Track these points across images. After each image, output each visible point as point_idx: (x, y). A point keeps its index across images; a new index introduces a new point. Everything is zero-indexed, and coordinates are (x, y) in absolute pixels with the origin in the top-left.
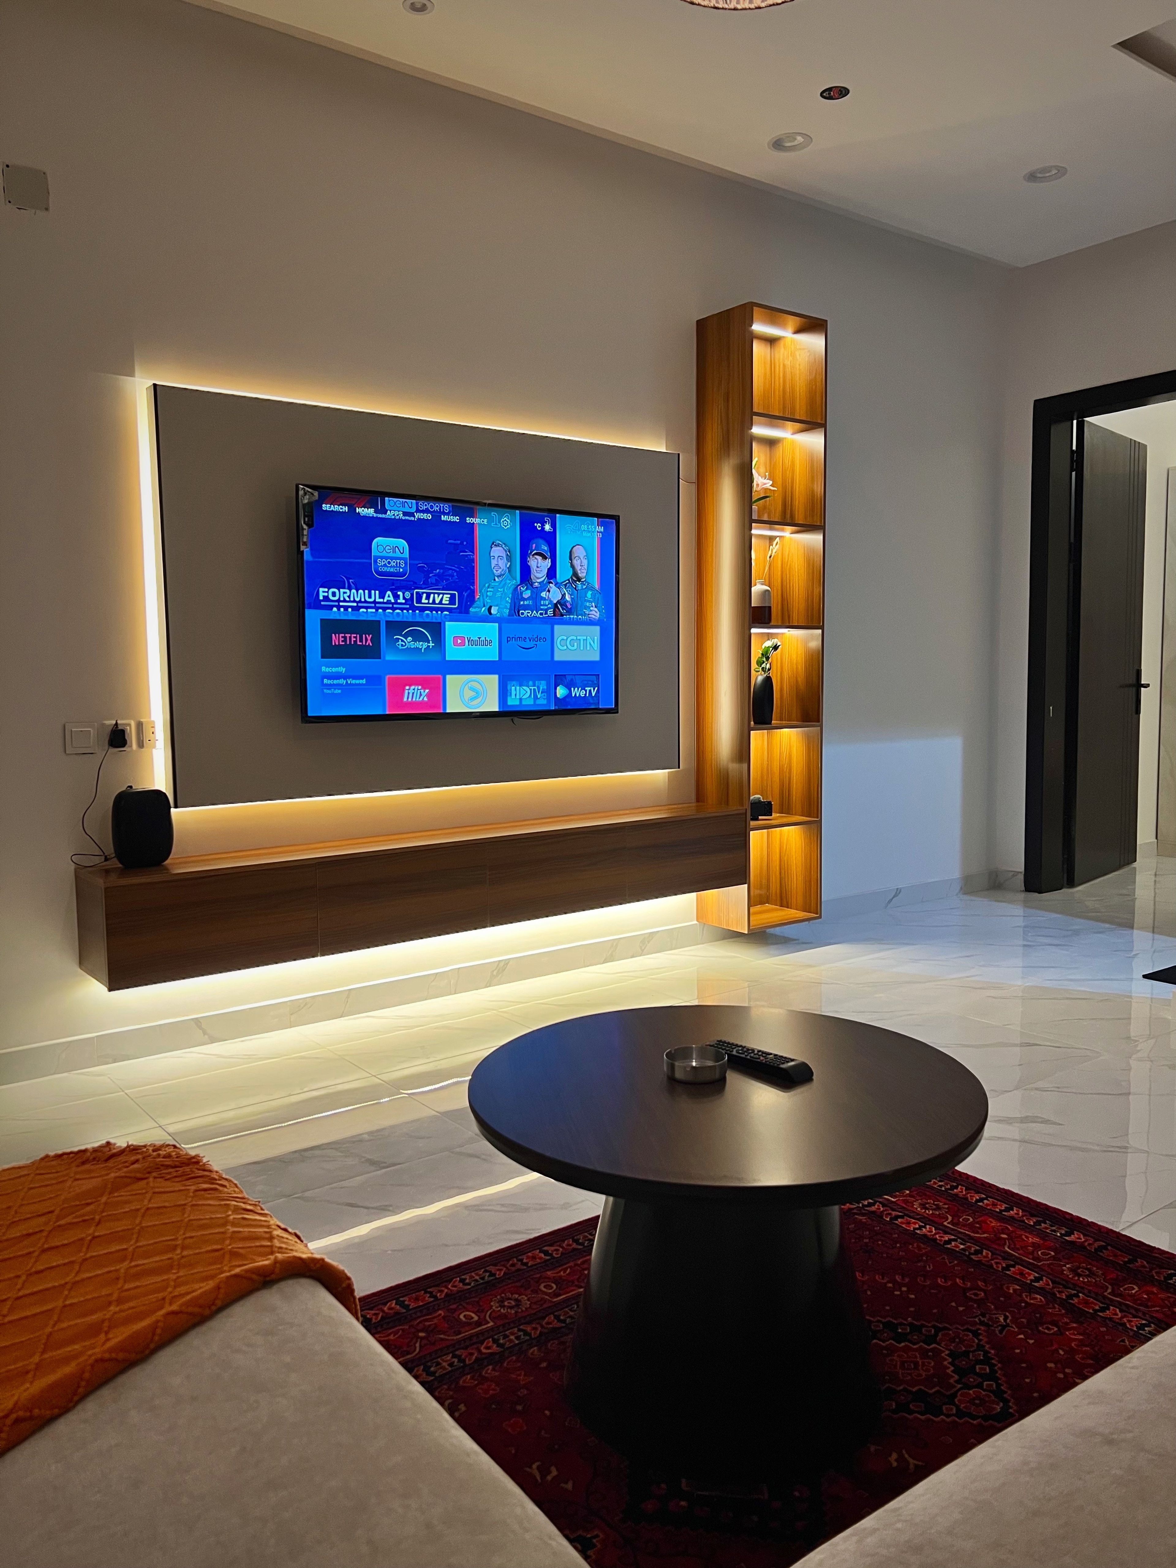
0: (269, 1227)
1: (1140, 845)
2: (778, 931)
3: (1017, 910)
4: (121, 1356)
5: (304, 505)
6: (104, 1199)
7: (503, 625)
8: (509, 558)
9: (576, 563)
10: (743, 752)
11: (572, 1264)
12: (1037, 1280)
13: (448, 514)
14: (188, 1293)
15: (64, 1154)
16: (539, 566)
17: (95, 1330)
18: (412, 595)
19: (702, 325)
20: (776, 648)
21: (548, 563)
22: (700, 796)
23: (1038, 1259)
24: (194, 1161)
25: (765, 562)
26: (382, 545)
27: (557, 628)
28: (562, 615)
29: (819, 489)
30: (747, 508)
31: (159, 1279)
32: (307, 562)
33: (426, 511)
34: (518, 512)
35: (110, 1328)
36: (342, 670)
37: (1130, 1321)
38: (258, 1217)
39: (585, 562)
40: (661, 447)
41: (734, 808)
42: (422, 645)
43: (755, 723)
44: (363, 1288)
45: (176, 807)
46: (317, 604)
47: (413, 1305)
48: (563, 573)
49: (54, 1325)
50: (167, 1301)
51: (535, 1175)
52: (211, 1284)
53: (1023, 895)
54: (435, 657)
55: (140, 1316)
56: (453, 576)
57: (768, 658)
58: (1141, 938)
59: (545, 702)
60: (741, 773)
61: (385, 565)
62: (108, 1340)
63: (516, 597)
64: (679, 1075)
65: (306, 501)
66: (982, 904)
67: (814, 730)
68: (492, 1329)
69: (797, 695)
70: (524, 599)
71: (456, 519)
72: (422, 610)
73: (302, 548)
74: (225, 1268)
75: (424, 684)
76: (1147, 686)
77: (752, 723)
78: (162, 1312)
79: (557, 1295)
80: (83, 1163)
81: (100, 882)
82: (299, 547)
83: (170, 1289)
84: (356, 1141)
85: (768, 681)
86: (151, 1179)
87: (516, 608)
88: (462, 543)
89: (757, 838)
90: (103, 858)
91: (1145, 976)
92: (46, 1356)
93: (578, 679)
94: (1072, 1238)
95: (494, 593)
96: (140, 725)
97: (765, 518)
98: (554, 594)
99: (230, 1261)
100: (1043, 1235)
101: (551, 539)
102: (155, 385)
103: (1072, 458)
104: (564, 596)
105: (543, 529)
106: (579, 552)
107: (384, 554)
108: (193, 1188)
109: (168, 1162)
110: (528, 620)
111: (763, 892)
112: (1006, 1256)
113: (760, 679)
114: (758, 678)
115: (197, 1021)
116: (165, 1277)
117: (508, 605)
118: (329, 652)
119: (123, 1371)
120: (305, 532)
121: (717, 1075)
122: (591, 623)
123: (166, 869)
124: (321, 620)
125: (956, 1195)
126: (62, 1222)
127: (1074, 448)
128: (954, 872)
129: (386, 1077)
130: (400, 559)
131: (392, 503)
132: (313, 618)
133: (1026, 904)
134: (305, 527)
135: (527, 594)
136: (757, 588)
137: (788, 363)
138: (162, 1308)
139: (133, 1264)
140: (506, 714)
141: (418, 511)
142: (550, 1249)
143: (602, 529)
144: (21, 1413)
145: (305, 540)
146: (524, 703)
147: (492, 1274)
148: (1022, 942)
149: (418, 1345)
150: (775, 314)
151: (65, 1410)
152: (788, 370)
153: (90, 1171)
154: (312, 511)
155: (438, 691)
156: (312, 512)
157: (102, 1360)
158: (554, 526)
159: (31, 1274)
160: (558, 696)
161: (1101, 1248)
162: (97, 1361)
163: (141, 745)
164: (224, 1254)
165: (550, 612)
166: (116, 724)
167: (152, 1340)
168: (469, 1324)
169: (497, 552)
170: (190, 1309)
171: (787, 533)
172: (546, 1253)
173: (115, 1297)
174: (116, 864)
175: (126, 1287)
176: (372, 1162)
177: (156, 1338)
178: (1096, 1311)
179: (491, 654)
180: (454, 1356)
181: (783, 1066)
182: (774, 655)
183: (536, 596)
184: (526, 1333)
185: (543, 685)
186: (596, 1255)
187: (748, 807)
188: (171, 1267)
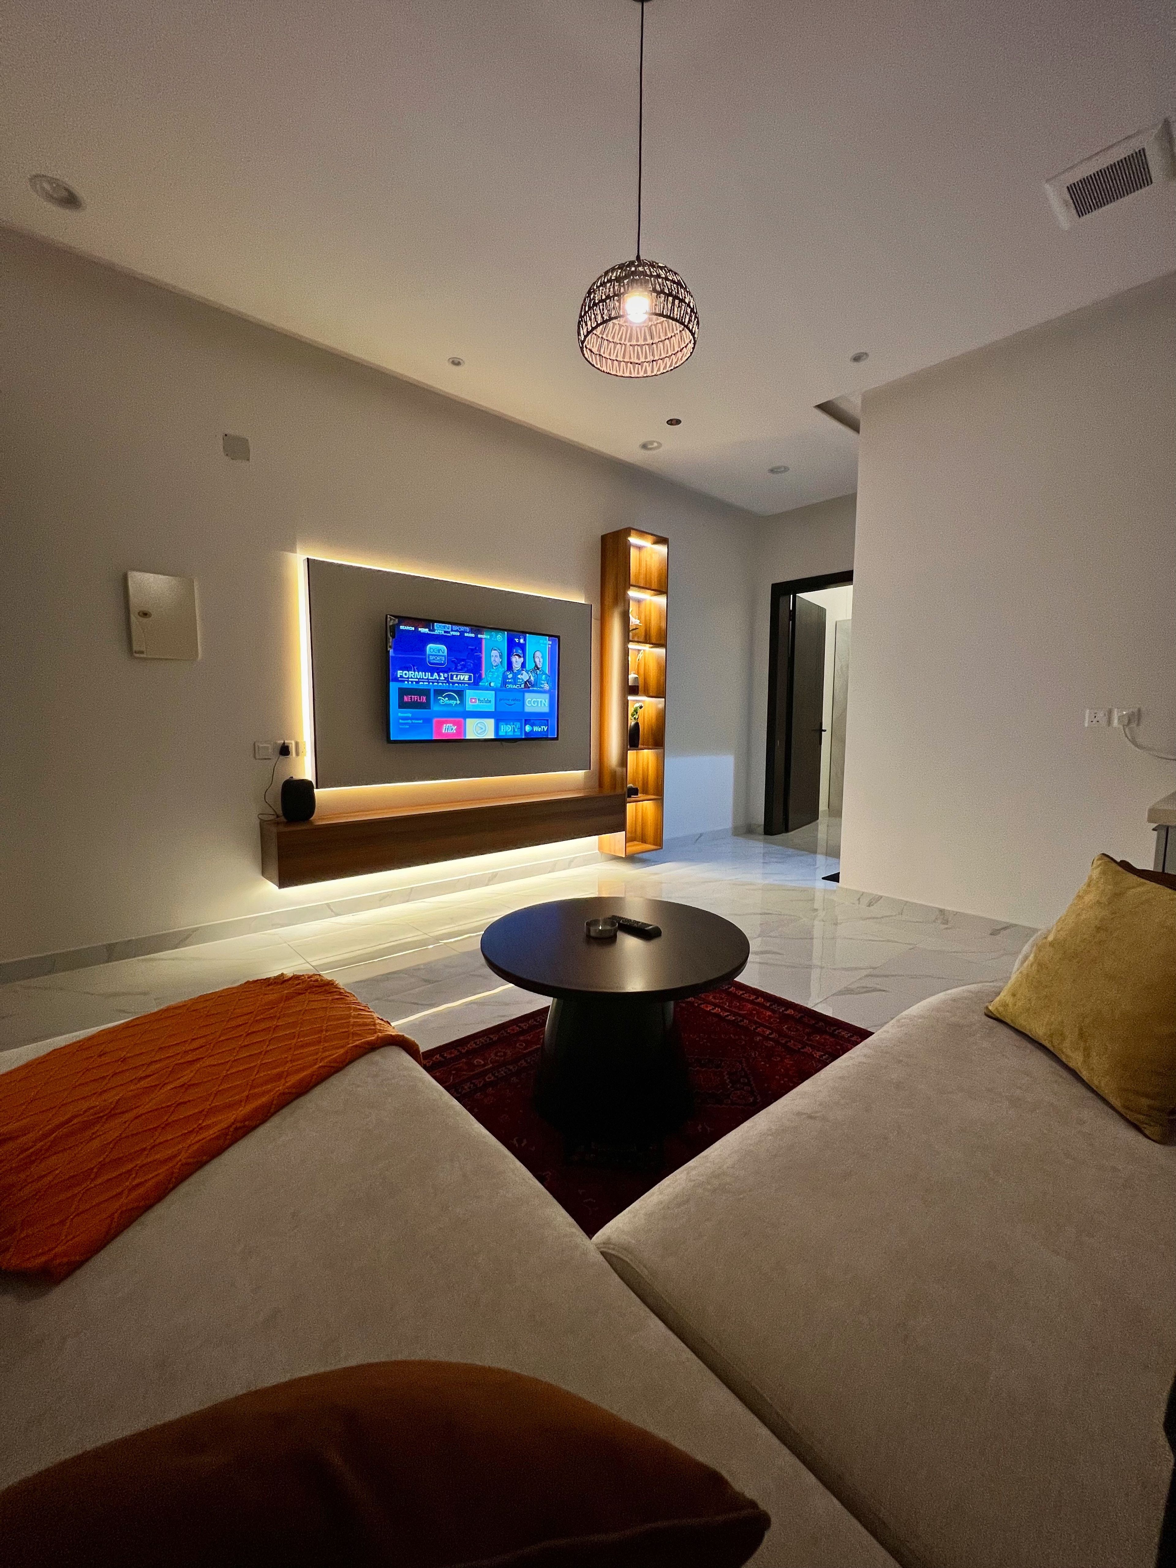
0: (373, 1018)
1: (823, 811)
2: (640, 855)
3: (761, 844)
4: (294, 1091)
5: (390, 626)
6: (281, 1005)
7: (498, 693)
8: (501, 657)
9: (537, 660)
10: (623, 762)
11: (534, 1032)
12: (770, 1034)
13: (469, 633)
14: (330, 1056)
15: (258, 980)
16: (517, 661)
17: (279, 1076)
18: (448, 675)
19: (604, 538)
20: (641, 707)
21: (522, 659)
22: (601, 785)
23: (771, 1023)
24: (330, 984)
25: (635, 661)
26: (431, 648)
27: (527, 695)
28: (529, 688)
29: (663, 625)
30: (627, 634)
31: (313, 1048)
32: (392, 657)
33: (457, 631)
34: (506, 633)
35: (287, 1076)
36: (410, 715)
37: (816, 1054)
38: (367, 1013)
39: (541, 660)
40: (582, 601)
41: (619, 791)
42: (453, 702)
43: (630, 747)
44: (423, 1048)
45: (317, 788)
46: (396, 679)
47: (449, 1056)
48: (530, 665)
49: (256, 1075)
50: (319, 1060)
51: (511, 985)
52: (342, 1051)
53: (762, 837)
54: (460, 709)
55: (303, 1069)
56: (470, 666)
57: (637, 713)
58: (820, 859)
59: (519, 734)
60: (623, 772)
61: (434, 659)
62: (286, 1082)
63: (505, 677)
64: (592, 934)
65: (391, 624)
66: (741, 841)
67: (660, 751)
68: (491, 1068)
69: (652, 734)
70: (509, 679)
71: (473, 635)
72: (453, 683)
73: (389, 649)
74: (351, 1041)
75: (454, 724)
76: (825, 731)
77: (629, 746)
78: (316, 1066)
79: (525, 1048)
80: (269, 985)
81: (274, 830)
82: (387, 649)
83: (320, 1054)
84: (417, 969)
85: (637, 725)
86: (307, 993)
87: (504, 683)
88: (476, 648)
89: (630, 807)
90: (275, 816)
91: (823, 878)
92: (251, 1092)
93: (537, 722)
94: (788, 1012)
95: (493, 675)
96: (297, 744)
97: (636, 639)
98: (525, 676)
99: (353, 1037)
100: (773, 1011)
101: (523, 647)
102: (308, 558)
103: (790, 614)
104: (530, 677)
105: (519, 641)
106: (538, 654)
107: (434, 653)
108: (330, 998)
109: (316, 984)
110: (511, 690)
111: (633, 835)
112: (756, 1023)
113: (633, 723)
114: (632, 722)
115: (328, 905)
116: (317, 1047)
117: (500, 682)
118: (402, 705)
119: (295, 1099)
120: (391, 640)
121: (612, 934)
122: (545, 692)
123: (311, 823)
124: (399, 688)
125: (731, 992)
126: (259, 1018)
127: (791, 609)
128: (728, 824)
129: (431, 934)
130: (442, 656)
131: (438, 626)
132: (394, 687)
133: (766, 841)
134: (391, 638)
135: (510, 676)
136: (632, 676)
137: (648, 559)
138: (315, 1064)
139: (299, 1040)
140: (498, 740)
141: (452, 630)
142: (522, 1025)
143: (551, 643)
144: (239, 1125)
145: (390, 644)
146: (508, 734)
147: (491, 1039)
148: (762, 861)
149: (452, 1078)
150: (642, 533)
151: (264, 1121)
152: (648, 563)
153: (273, 989)
154: (394, 628)
155: (461, 728)
156: (394, 630)
157: (284, 1094)
158: (525, 640)
159: (242, 1047)
160: (526, 730)
161: (801, 1017)
162: (280, 1094)
163: (297, 754)
164: (349, 1034)
165: (523, 686)
166: (284, 743)
167: (311, 1081)
168: (479, 1066)
169: (494, 653)
170: (332, 1065)
171: (646, 647)
172: (520, 1027)
173: (290, 1058)
174: (283, 819)
175: (296, 1053)
176: (425, 981)
177: (313, 1080)
178: (799, 1049)
179: (491, 708)
180: (471, 1083)
181: (647, 929)
182: (640, 711)
183: (515, 678)
184: (509, 1070)
185: (518, 724)
186: (548, 1028)
187: (626, 790)
188: (320, 1042)
